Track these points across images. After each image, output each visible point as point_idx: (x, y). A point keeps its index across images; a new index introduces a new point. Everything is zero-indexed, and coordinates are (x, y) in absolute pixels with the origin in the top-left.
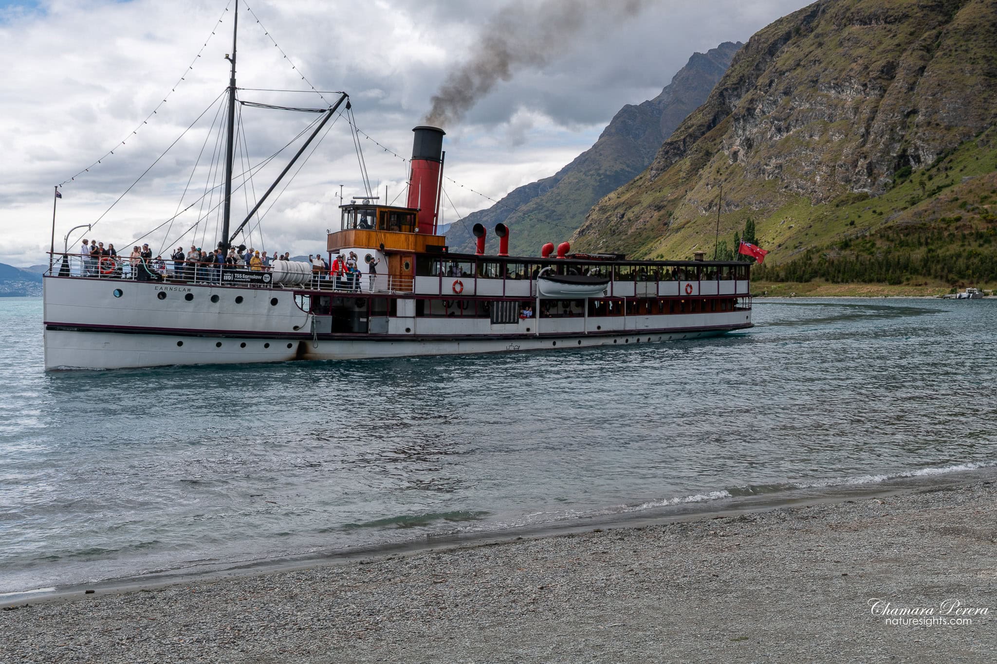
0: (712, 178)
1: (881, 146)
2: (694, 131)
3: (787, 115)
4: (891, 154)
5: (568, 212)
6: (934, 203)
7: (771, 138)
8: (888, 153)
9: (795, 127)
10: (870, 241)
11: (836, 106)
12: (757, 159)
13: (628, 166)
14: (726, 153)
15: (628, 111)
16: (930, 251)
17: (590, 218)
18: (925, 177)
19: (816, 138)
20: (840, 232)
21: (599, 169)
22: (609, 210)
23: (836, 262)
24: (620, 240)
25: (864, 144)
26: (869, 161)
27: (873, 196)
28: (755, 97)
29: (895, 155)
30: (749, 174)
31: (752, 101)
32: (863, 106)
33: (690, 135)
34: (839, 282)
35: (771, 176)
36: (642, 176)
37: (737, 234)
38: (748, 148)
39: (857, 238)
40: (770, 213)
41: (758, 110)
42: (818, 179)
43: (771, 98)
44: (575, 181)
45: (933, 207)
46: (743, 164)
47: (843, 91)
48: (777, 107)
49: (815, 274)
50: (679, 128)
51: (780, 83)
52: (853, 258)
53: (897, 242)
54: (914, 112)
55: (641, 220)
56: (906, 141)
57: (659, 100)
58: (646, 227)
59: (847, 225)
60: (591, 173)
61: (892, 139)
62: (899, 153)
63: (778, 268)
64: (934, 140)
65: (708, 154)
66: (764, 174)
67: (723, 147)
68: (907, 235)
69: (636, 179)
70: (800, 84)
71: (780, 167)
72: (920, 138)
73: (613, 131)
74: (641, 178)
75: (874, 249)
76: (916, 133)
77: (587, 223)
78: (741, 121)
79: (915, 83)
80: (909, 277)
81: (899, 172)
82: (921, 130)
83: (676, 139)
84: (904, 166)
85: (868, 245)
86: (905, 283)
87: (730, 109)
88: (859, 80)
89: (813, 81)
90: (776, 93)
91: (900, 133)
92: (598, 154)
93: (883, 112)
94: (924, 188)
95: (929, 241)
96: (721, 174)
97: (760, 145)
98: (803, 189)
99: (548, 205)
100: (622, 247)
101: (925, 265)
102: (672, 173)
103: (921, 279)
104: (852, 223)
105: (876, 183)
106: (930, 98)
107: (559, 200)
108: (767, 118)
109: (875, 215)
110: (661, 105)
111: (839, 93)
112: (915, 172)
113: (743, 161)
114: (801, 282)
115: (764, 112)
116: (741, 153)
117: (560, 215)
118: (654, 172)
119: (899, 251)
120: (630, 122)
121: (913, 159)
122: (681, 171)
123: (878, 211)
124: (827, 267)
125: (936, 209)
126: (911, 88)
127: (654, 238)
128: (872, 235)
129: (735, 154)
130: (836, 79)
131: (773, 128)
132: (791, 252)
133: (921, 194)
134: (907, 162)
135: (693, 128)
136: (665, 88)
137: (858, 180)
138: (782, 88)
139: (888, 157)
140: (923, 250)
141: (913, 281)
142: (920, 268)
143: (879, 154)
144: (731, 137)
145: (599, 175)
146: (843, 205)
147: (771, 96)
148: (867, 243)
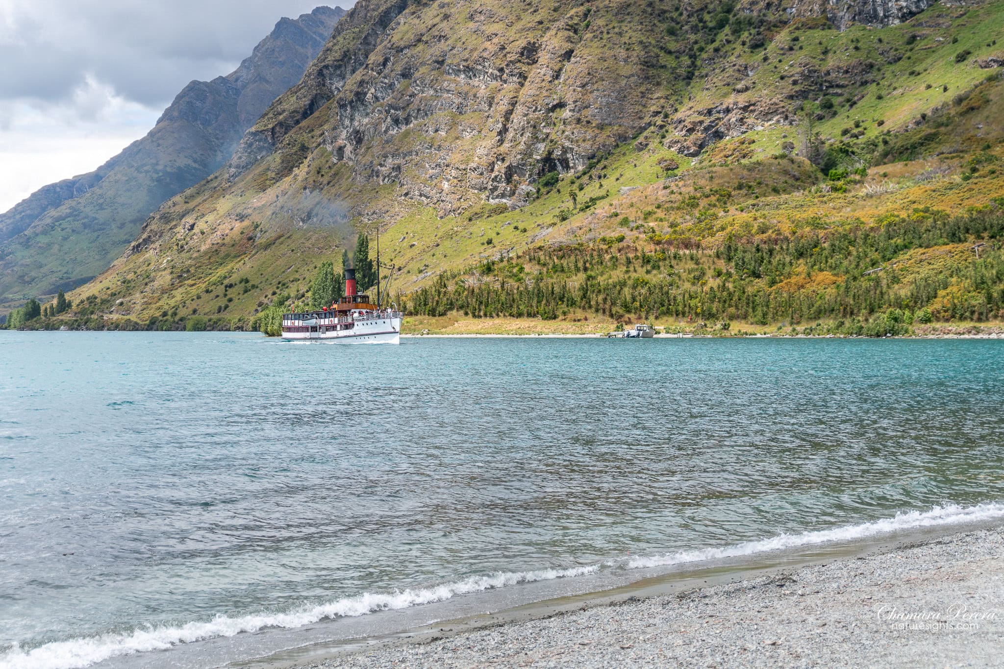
0: (311, 180)
1: (522, 147)
2: (286, 119)
3: (406, 103)
4: (534, 157)
5: (114, 220)
6: (590, 218)
7: (386, 132)
8: (531, 155)
9: (416, 118)
10: (517, 265)
11: (466, 94)
12: (368, 158)
13: (195, 161)
14: (329, 148)
15: (195, 89)
16: (589, 278)
17: (148, 229)
18: (575, 187)
19: (443, 133)
20: (476, 254)
21: (157, 164)
22: (173, 219)
23: (476, 291)
24: (190, 258)
25: (501, 142)
26: (508, 164)
27: (514, 208)
28: (366, 78)
29: (539, 158)
30: (358, 176)
31: (362, 83)
32: (500, 96)
33: (281, 124)
34: (481, 317)
35: (386, 180)
36: (217, 174)
37: (345, 255)
38: (357, 143)
39: (502, 260)
40: (386, 227)
41: (369, 95)
42: (446, 186)
43: (386, 81)
44: (125, 178)
45: (590, 223)
46: (351, 163)
47: (475, 75)
48: (393, 92)
49: (451, 306)
50: (266, 114)
51: (397, 61)
52: (497, 286)
53: (550, 267)
54: (561, 105)
55: (218, 233)
56: (552, 141)
57: (236, 77)
58: (226, 241)
59: (483, 244)
60: (146, 168)
61: (535, 138)
62: (544, 156)
63: (404, 298)
64: (584, 141)
65: (304, 149)
66: (378, 176)
67: (324, 141)
68: (563, 257)
69: (209, 178)
70: (423, 64)
71: (398, 168)
72: (568, 138)
73: (176, 114)
74: (216, 178)
75: (522, 275)
76: (563, 132)
77: (145, 236)
78: (348, 108)
79: (560, 69)
80: (566, 310)
81: (544, 179)
82: (569, 127)
83: (263, 128)
84: (549, 171)
85: (515, 270)
86: (560, 318)
87: (332, 92)
88: (494, 63)
89: (437, 62)
90: (393, 74)
91: (544, 131)
92: (155, 144)
93: (524, 104)
94: (575, 200)
95: (588, 265)
96: (322, 175)
97: (373, 140)
98: (427, 198)
99: (88, 209)
100: (193, 268)
101: (584, 296)
102: (257, 172)
103: (580, 314)
104: (489, 242)
105: (517, 192)
106: (579, 89)
107: (102, 204)
108: (382, 105)
109: (518, 232)
110: (239, 83)
111: (471, 78)
112: (563, 180)
113: (350, 159)
114: (434, 316)
115: (377, 98)
116: (349, 149)
117: (103, 224)
118: (233, 170)
119: (552, 277)
120: (198, 104)
121: (561, 163)
122: (268, 169)
123: (521, 227)
124: (466, 297)
125: (592, 226)
126: (557, 75)
127: (235, 257)
128: (518, 257)
129: (341, 150)
130: (466, 60)
131: (389, 119)
132: (414, 278)
133: (571, 208)
134: (553, 168)
135: (285, 114)
136: (244, 61)
137: (495, 189)
138: (399, 69)
139: (530, 160)
140: (582, 276)
141: (570, 316)
142: (579, 299)
143: (519, 157)
144: (334, 129)
145: (157, 172)
146: (476, 219)
147: (385, 78)
148: (513, 267)
